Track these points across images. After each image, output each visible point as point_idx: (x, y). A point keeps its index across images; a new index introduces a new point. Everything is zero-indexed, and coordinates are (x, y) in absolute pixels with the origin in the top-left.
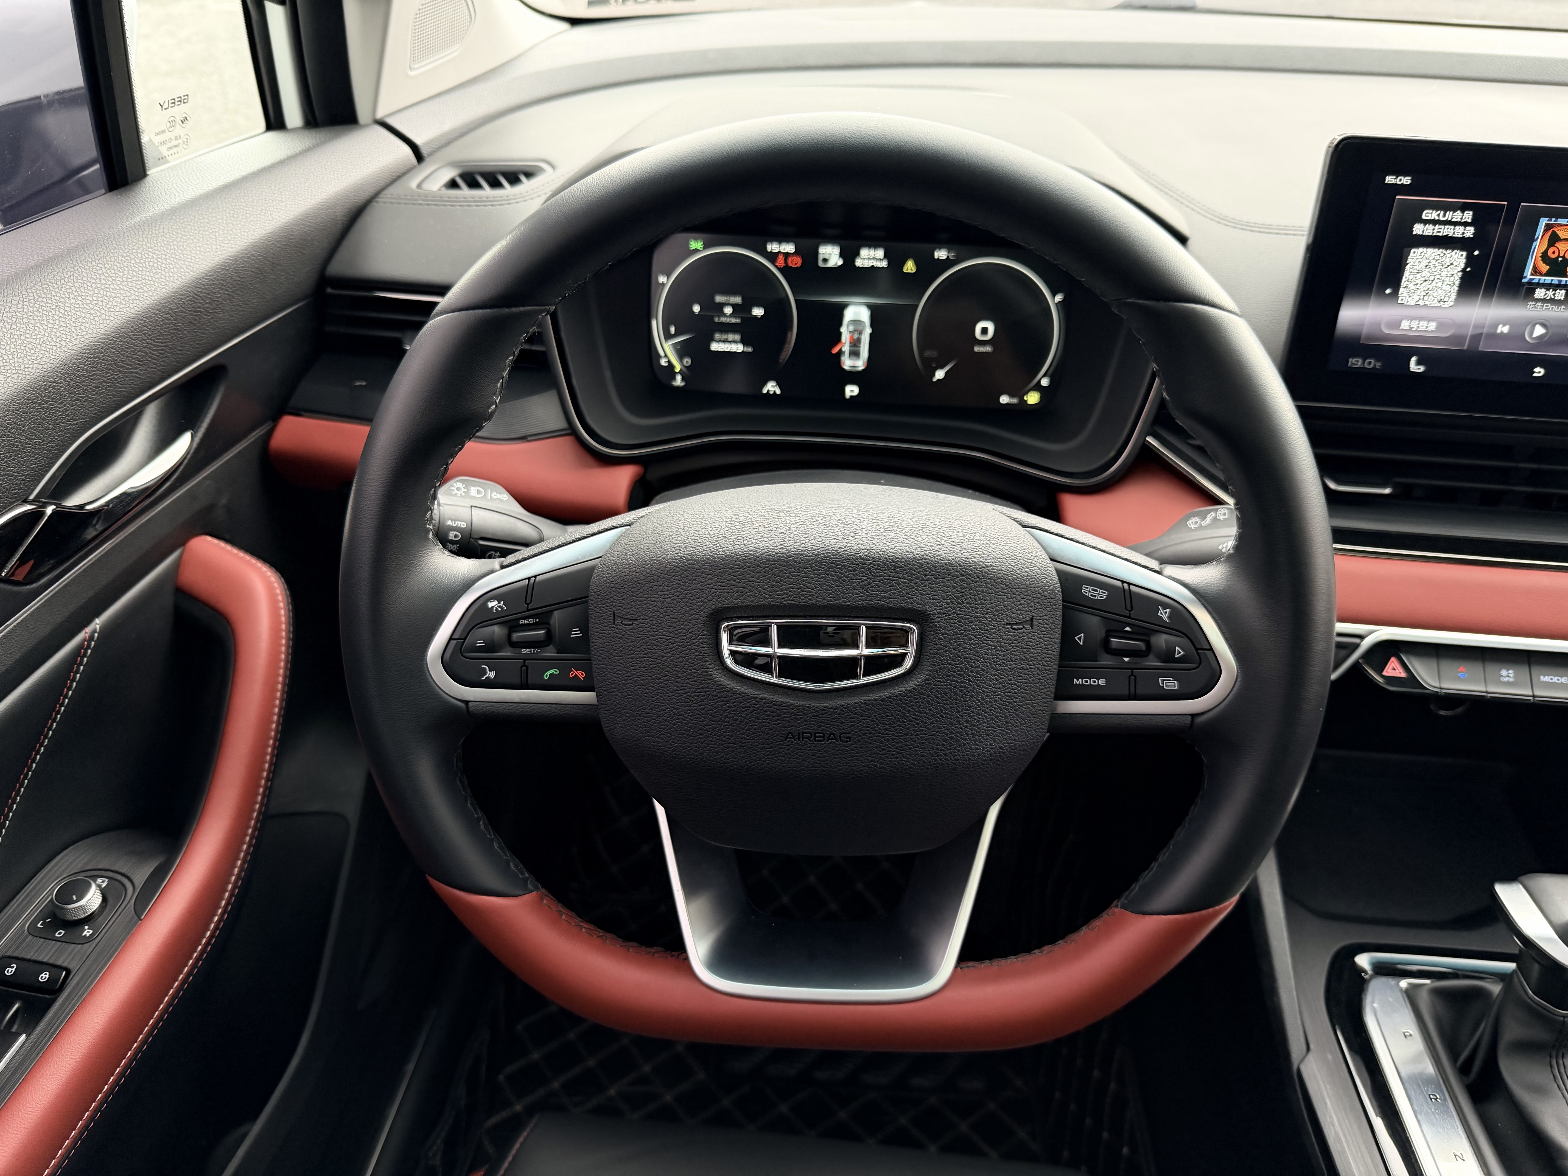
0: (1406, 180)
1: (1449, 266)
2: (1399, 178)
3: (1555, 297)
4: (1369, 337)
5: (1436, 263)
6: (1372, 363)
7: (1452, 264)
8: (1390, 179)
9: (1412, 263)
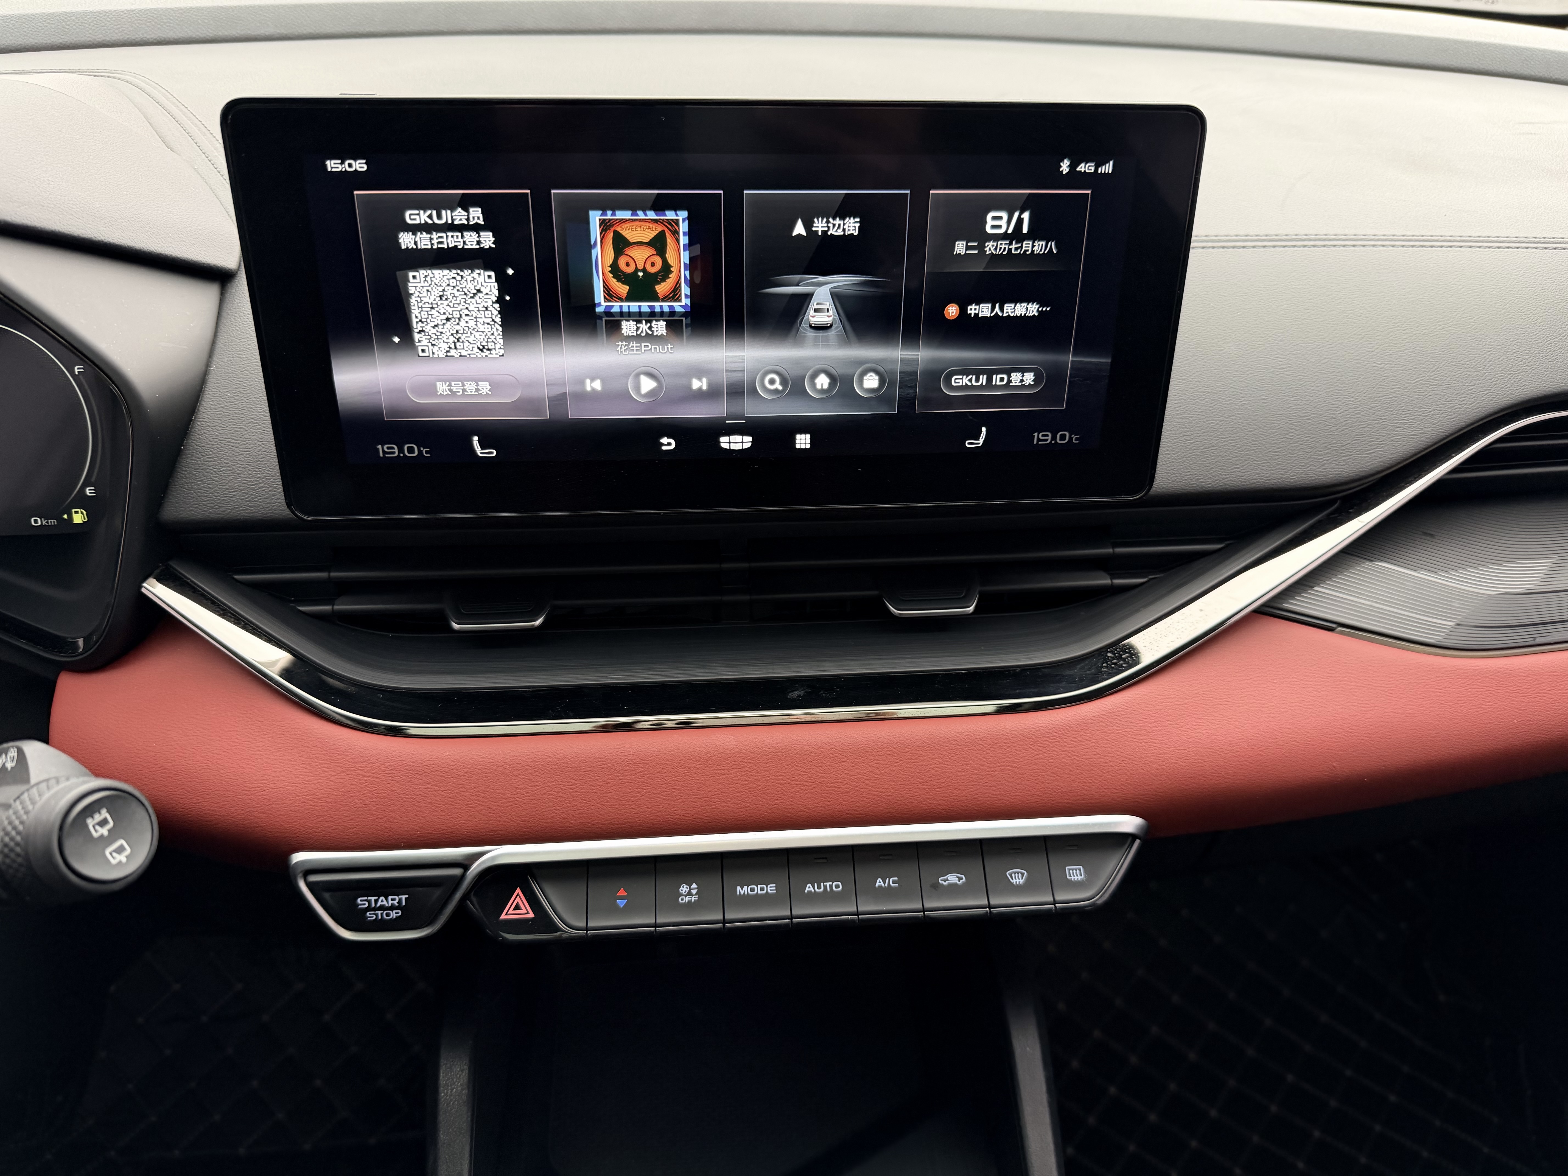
0: (360, 165)
1: (475, 294)
2: (347, 162)
3: (653, 332)
4: (394, 412)
5: (455, 291)
6: (413, 450)
7: (479, 291)
8: (333, 165)
9: (417, 294)
